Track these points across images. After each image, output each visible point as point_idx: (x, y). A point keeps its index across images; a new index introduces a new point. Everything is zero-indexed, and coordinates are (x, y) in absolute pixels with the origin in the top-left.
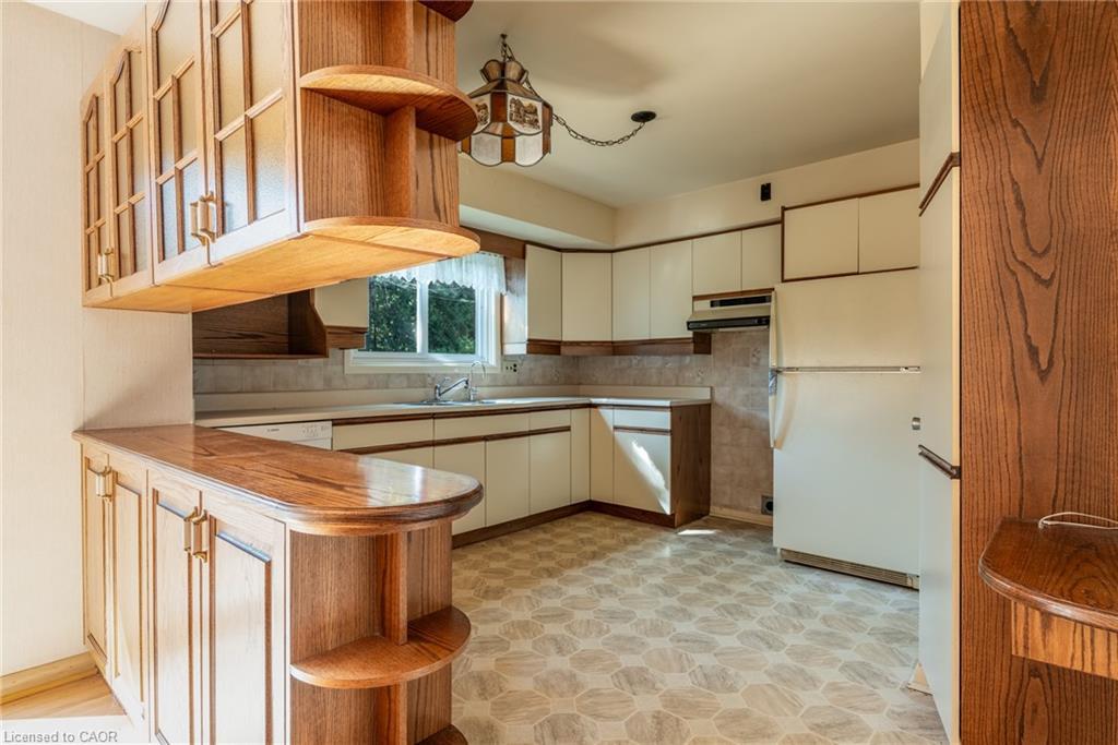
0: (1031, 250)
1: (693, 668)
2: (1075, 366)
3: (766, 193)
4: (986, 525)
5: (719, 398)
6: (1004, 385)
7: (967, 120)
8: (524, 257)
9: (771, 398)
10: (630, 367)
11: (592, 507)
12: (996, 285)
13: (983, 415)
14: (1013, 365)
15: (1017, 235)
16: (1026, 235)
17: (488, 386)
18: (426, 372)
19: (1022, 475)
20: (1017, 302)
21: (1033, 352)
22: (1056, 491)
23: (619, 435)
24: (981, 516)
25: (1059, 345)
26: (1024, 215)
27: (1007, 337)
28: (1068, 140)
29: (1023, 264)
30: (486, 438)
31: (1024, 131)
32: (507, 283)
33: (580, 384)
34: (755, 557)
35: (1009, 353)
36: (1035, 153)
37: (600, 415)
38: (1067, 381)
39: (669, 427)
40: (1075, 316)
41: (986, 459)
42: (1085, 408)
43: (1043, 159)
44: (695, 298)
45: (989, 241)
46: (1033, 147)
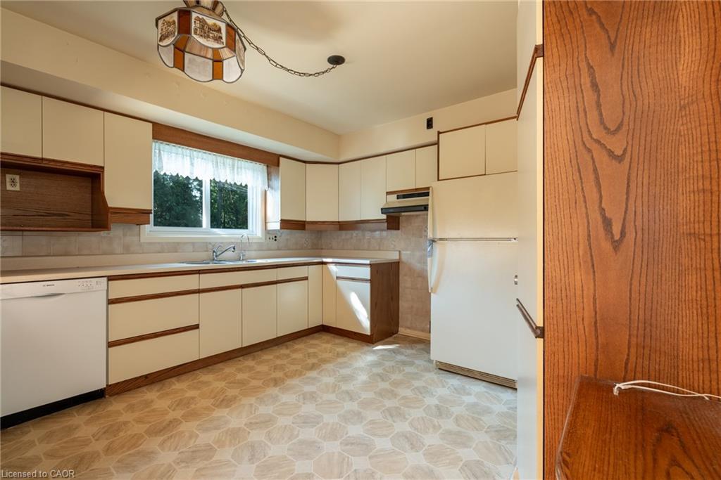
0: (606, 128)
1: (349, 473)
2: (646, 236)
3: (430, 124)
4: (566, 381)
5: (404, 258)
6: (581, 253)
7: (548, 14)
8: (278, 165)
9: (429, 259)
10: (352, 238)
11: (323, 329)
12: (574, 162)
13: (563, 282)
14: (589, 235)
15: (593, 116)
16: (601, 114)
17: (255, 250)
18: (208, 241)
19: (597, 338)
20: (592, 177)
21: (607, 223)
22: (628, 355)
23: (340, 282)
24: (561, 374)
25: (631, 216)
26: (599, 96)
27: (584, 209)
28: (639, 22)
29: (598, 142)
30: (242, 287)
31: (599, 17)
32: (268, 183)
33: (322, 249)
34: (420, 365)
35: (586, 225)
36: (609, 37)
37: (328, 269)
38: (638, 251)
39: (368, 277)
40: (645, 189)
41: (565, 322)
42: (655, 277)
43: (615, 41)
44: (388, 193)
45: (568, 122)
46: (607, 31)
